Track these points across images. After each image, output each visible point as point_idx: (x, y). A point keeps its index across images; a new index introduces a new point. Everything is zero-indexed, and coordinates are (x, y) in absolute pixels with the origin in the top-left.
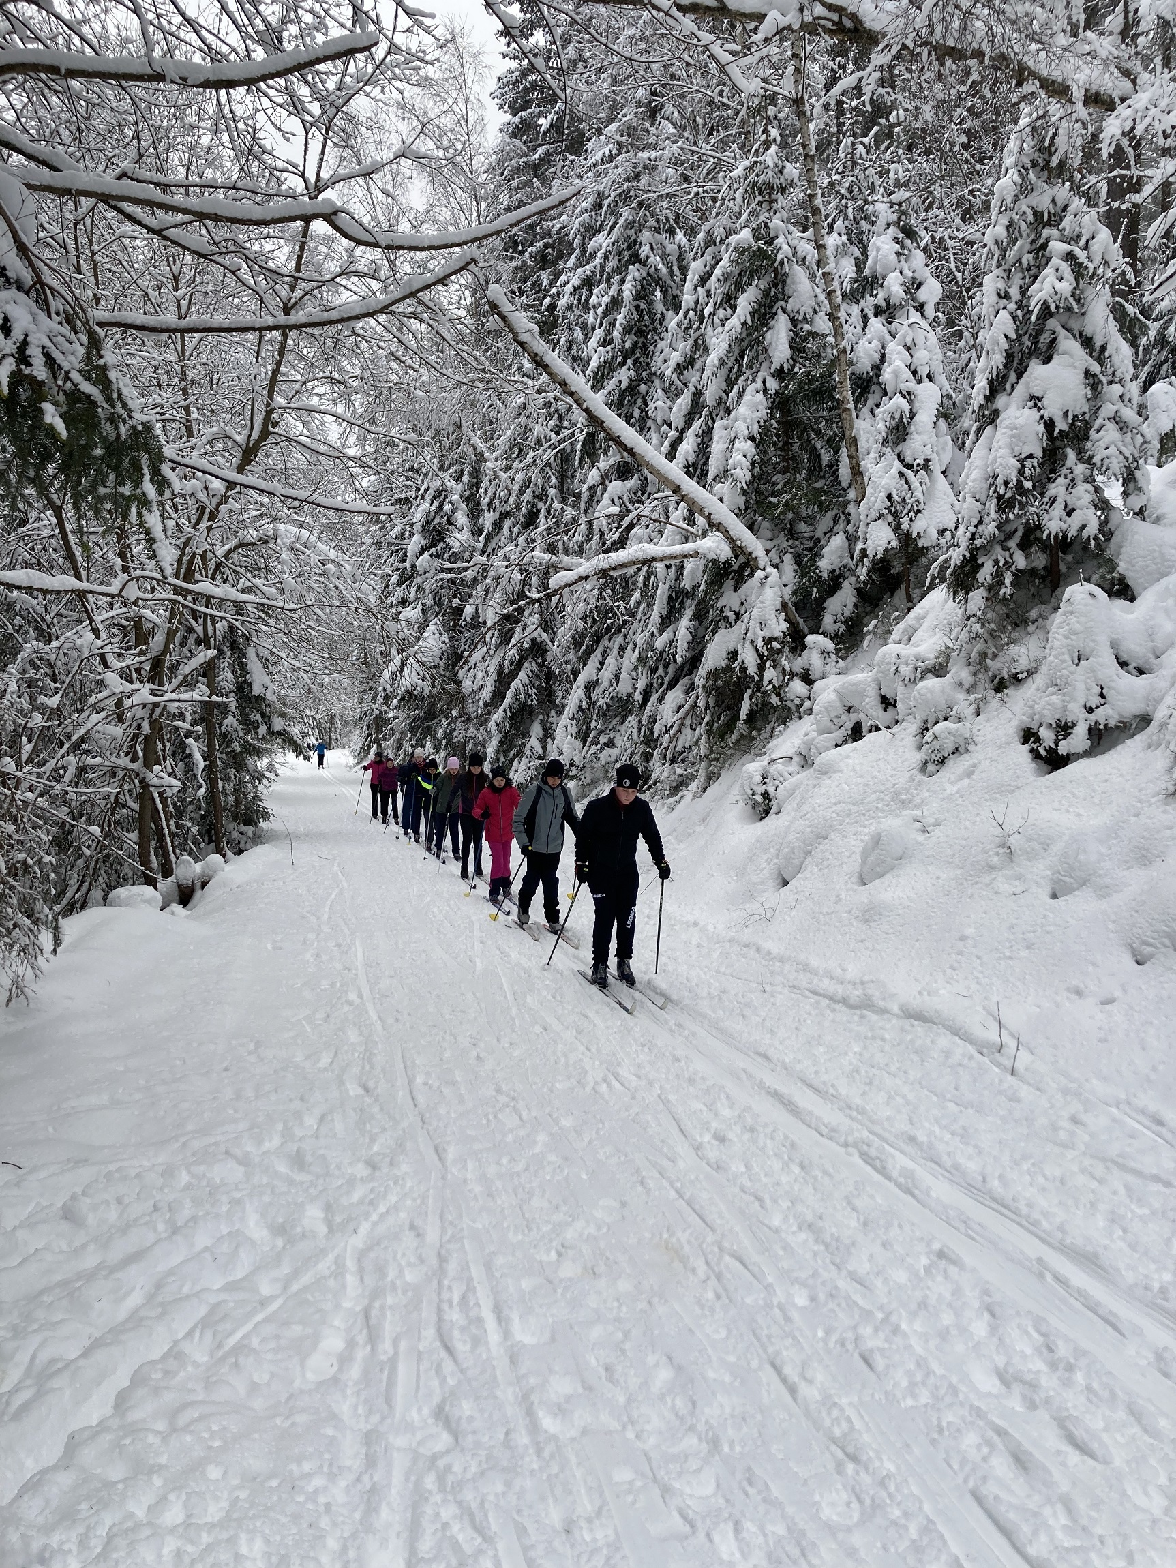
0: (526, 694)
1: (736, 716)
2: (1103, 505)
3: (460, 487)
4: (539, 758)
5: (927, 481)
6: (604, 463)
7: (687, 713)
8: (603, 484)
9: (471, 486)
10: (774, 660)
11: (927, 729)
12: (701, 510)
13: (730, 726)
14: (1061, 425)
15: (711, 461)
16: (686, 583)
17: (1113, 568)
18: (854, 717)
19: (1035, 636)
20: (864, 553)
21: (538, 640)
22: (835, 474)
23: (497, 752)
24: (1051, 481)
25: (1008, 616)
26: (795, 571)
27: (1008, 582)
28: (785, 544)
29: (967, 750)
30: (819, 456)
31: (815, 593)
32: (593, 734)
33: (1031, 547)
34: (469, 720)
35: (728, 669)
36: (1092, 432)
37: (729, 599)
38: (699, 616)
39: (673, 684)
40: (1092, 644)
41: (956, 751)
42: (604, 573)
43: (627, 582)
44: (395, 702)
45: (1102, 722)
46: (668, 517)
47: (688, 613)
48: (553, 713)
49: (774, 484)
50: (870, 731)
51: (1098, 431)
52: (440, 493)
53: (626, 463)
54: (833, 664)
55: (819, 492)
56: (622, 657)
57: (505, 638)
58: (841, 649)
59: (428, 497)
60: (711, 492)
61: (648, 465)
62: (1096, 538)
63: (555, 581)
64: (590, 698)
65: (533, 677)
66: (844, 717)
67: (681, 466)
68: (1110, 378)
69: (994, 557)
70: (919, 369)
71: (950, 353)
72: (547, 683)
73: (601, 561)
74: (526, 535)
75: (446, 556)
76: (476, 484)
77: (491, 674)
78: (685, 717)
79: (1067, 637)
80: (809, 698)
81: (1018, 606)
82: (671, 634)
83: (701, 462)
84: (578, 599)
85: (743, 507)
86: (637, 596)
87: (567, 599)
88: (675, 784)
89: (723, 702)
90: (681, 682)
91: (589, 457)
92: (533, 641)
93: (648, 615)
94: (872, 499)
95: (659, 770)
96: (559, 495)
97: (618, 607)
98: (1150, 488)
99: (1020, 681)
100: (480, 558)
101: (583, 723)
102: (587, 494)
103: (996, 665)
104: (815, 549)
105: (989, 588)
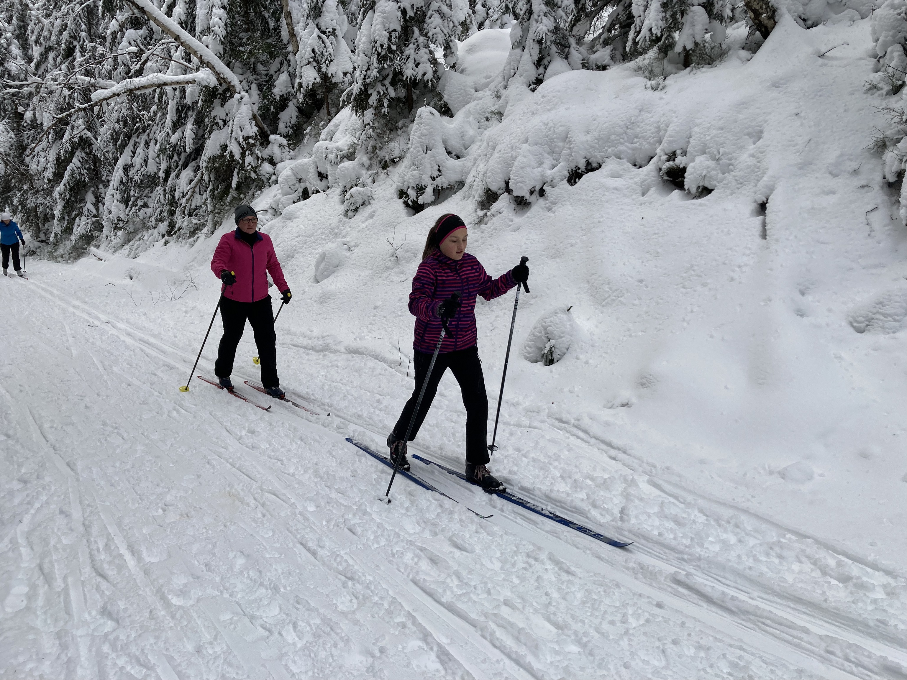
0: (80, 173)
1: (229, 185)
2: (434, 62)
3: (11, 28)
4: (94, 216)
5: (335, 42)
6: (121, 16)
7: (197, 184)
8: (121, 31)
9: (20, 28)
10: (251, 151)
11: (346, 191)
12: (195, 53)
13: (226, 191)
14: (410, 13)
15: (197, 20)
16: (188, 100)
17: (441, 99)
18: (303, 185)
19: (402, 137)
20: (300, 85)
21: (84, 137)
22: (279, 35)
23: (62, 213)
24: (406, 46)
25: (387, 125)
26: (259, 95)
27: (386, 105)
28: (251, 78)
29: (370, 203)
30: (267, 23)
31: (272, 109)
32: (132, 199)
33: (396, 85)
34: (37, 191)
35: (222, 156)
36: (427, 18)
37: (218, 112)
38: (199, 122)
39: (185, 166)
40: (433, 142)
41: (363, 204)
42: (130, 92)
43: (146, 99)
45: (440, 185)
46: (171, 57)
47: (191, 120)
48: (101, 186)
49: (241, 39)
50: (313, 193)
51: (430, 18)
53: (136, 18)
54: (288, 153)
55: (270, 46)
56: (148, 148)
57: (59, 135)
58: (291, 144)
60: (200, 39)
61: (155, 20)
62: (432, 81)
63: (95, 96)
64: (128, 176)
65: (83, 162)
66: (297, 185)
67: (177, 21)
69: (377, 90)
72: (95, 166)
73: (128, 83)
74: (67, 64)
75: (6, 76)
76: (24, 26)
77: (51, 160)
78: (195, 187)
79: (419, 138)
80: (274, 174)
81: (392, 119)
82: (181, 133)
83: (190, 21)
84: (113, 109)
85: (222, 53)
86: (154, 108)
87: (105, 108)
88: (192, 230)
89: (220, 177)
90: (190, 165)
91: (109, 12)
92: (81, 137)
93: (164, 121)
94: (303, 51)
95: (181, 221)
96: (88, 37)
97: (143, 115)
98: (458, 53)
99: (395, 163)
100: (36, 79)
101: (125, 192)
102: (110, 37)
103: (382, 154)
104: (270, 81)
105: (376, 108)
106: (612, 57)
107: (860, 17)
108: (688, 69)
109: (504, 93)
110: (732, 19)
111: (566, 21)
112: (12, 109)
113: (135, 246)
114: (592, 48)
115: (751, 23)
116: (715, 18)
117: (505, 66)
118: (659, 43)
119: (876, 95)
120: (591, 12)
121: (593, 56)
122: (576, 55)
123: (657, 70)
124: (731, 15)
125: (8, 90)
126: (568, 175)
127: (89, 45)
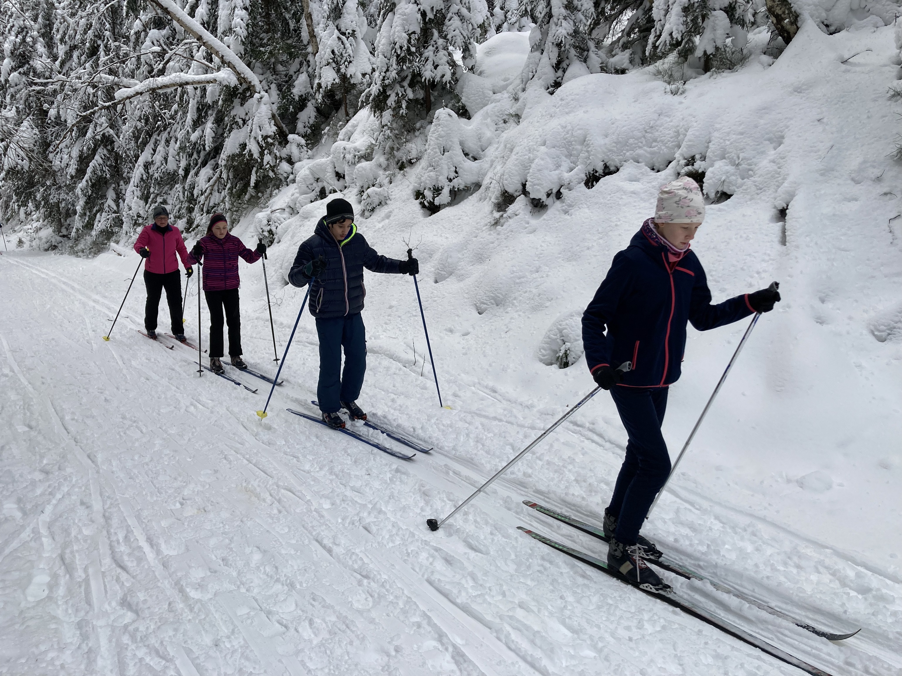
0: (102, 170)
1: (248, 184)
2: (453, 64)
3: (36, 26)
4: (115, 212)
5: (354, 43)
6: (145, 16)
7: (215, 182)
8: (145, 31)
9: (45, 26)
10: (269, 150)
11: (363, 191)
12: (217, 53)
13: (244, 190)
14: (430, 15)
15: (219, 21)
16: (209, 100)
17: (459, 101)
18: (320, 185)
19: (419, 138)
20: (319, 85)
21: (107, 134)
22: (299, 36)
23: (84, 209)
24: (425, 48)
25: (404, 126)
26: (278, 95)
27: (404, 106)
28: (271, 78)
29: (386, 204)
30: (288, 24)
31: (291, 109)
32: (152, 196)
33: (415, 86)
34: (60, 187)
35: (241, 155)
36: (446, 21)
37: (238, 111)
38: (219, 121)
39: (204, 164)
40: (450, 143)
41: (380, 204)
42: (153, 90)
43: (167, 98)
45: (456, 187)
46: (193, 57)
47: (211, 119)
48: (122, 183)
49: (261, 39)
50: (330, 193)
51: (450, 20)
52: (23, 30)
53: (160, 18)
54: (306, 152)
55: (290, 46)
56: (168, 146)
57: (83, 132)
58: (309, 144)
59: (13, 33)
60: (222, 40)
61: (178, 20)
62: (450, 82)
63: (119, 94)
64: (148, 173)
65: (105, 159)
66: (315, 184)
67: (199, 22)
69: (396, 91)
72: (116, 163)
73: (151, 82)
74: (91, 62)
75: (31, 74)
76: (49, 24)
77: (74, 156)
78: (214, 185)
79: (437, 139)
80: (292, 173)
81: (410, 121)
82: (201, 132)
83: (212, 21)
84: (135, 107)
85: (243, 53)
86: (175, 107)
87: (128, 107)
89: (238, 175)
90: (209, 163)
91: (133, 12)
92: (103, 135)
93: (184, 119)
94: (323, 52)
95: (199, 218)
96: (112, 36)
97: (165, 113)
98: (476, 55)
99: (412, 164)
100: (61, 76)
101: (145, 189)
102: (134, 36)
103: (399, 154)
104: (289, 81)
105: (394, 109)
106: (631, 61)
107: (884, 24)
108: (708, 74)
109: (522, 96)
110: (753, 24)
111: (585, 25)
112: (37, 106)
114: (611, 51)
115: (773, 28)
116: (736, 23)
117: (524, 69)
118: (679, 48)
119: (900, 102)
120: (611, 16)
121: (612, 60)
122: (595, 58)
123: (676, 75)
124: (752, 19)
125: (34, 87)
126: (586, 178)
127: (113, 44)
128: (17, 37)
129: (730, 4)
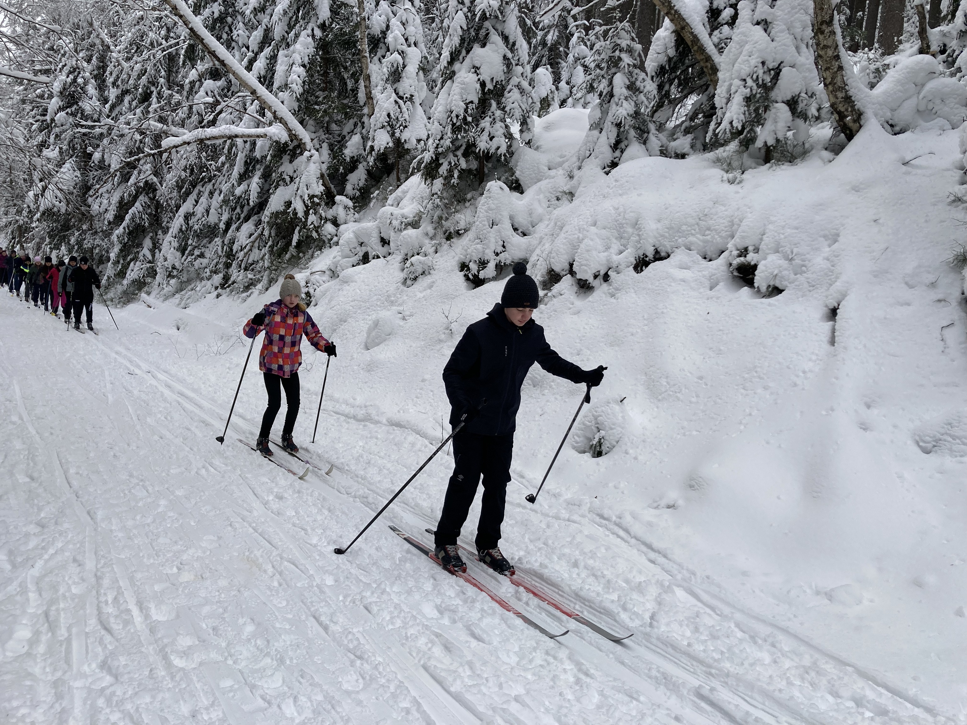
0: (141, 218)
1: (290, 243)
2: (509, 136)
3: (90, 67)
4: (149, 262)
5: (411, 108)
6: (201, 67)
7: (256, 239)
8: (200, 80)
9: (99, 68)
10: (315, 210)
11: (407, 259)
12: (270, 108)
13: (285, 249)
14: (489, 86)
15: (276, 76)
16: (258, 154)
17: (513, 174)
18: (364, 249)
19: (469, 209)
20: (372, 148)
21: (150, 182)
22: (356, 96)
23: (118, 256)
24: (482, 118)
25: (455, 196)
26: (329, 154)
27: (456, 175)
28: (323, 137)
29: (430, 273)
30: (346, 83)
31: (341, 170)
32: (189, 248)
33: (469, 156)
34: (96, 233)
35: (285, 212)
36: (506, 92)
37: (286, 168)
38: (266, 176)
39: (247, 219)
40: (500, 217)
41: (423, 273)
42: (201, 141)
43: (216, 149)
44: (38, 215)
45: (503, 261)
46: (246, 109)
47: (258, 174)
48: (160, 232)
49: (317, 97)
50: (374, 258)
51: (509, 92)
52: (75, 70)
53: (217, 69)
54: (352, 215)
55: (346, 106)
56: (211, 198)
57: (125, 178)
58: (356, 207)
59: (64, 73)
60: (276, 95)
61: (234, 73)
62: (505, 155)
63: (166, 143)
64: (188, 224)
65: (146, 207)
66: (358, 249)
67: (255, 76)
68: (517, 62)
69: (449, 160)
70: (409, 38)
71: (426, 30)
72: (156, 211)
73: (200, 133)
74: (142, 108)
75: (79, 115)
76: (103, 66)
77: (113, 202)
78: (254, 242)
79: (487, 212)
80: (336, 235)
81: (461, 191)
82: (246, 186)
83: (269, 76)
84: (182, 157)
85: (297, 109)
86: (223, 159)
87: (174, 156)
88: (246, 284)
89: (281, 233)
90: (252, 218)
91: (190, 60)
92: (146, 182)
93: (230, 172)
94: (378, 115)
95: (236, 274)
96: (167, 84)
97: (211, 165)
98: (534, 129)
99: (460, 235)
100: (109, 121)
101: (183, 241)
102: (188, 86)
103: (448, 225)
104: (342, 142)
105: (446, 178)
106: (692, 146)
107: (951, 127)
108: (768, 165)
109: (576, 172)
110: (818, 118)
111: (647, 107)
112: (81, 148)
113: (187, 296)
114: (672, 136)
115: (835, 124)
116: (798, 117)
117: (581, 147)
118: (741, 137)
119: (961, 207)
120: (675, 99)
121: (673, 144)
122: (655, 141)
123: (735, 164)
124: (816, 114)
125: (80, 129)
126: (635, 262)
127: (166, 92)
128: (68, 77)
129: (793, 98)
